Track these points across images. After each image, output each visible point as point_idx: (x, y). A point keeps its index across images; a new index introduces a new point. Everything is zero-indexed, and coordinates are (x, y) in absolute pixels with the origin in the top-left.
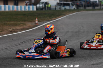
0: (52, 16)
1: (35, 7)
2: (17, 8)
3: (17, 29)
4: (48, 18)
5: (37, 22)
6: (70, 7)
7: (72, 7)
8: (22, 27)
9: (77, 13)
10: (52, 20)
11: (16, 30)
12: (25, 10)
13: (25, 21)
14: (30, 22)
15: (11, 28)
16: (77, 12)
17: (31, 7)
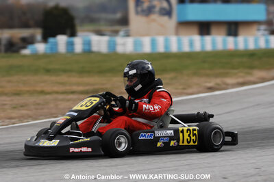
2: (236, 44)
3: (227, 85)
8: (240, 80)
11: (224, 86)
12: (258, 47)
13: (252, 68)
15: (210, 82)
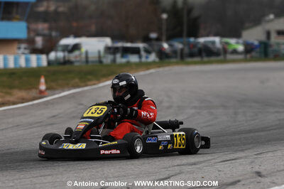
0: (89, 77)
1: (44, 57)
4: (77, 80)
5: (43, 87)
6: (140, 57)
7: (147, 57)
9: (161, 69)
10: (86, 86)
12: (18, 66)
13: (11, 87)
14: (26, 89)
16: (159, 67)
17: (34, 58)
